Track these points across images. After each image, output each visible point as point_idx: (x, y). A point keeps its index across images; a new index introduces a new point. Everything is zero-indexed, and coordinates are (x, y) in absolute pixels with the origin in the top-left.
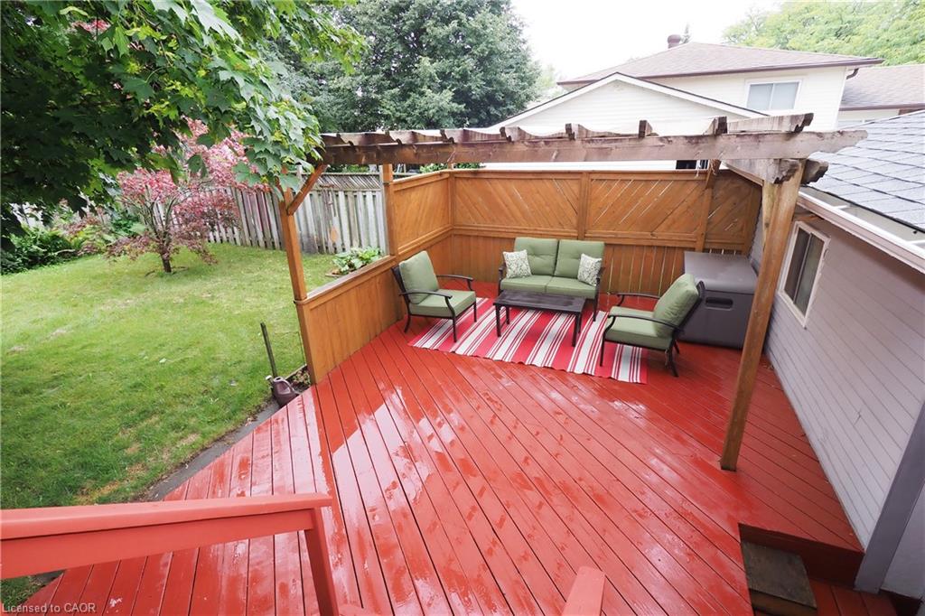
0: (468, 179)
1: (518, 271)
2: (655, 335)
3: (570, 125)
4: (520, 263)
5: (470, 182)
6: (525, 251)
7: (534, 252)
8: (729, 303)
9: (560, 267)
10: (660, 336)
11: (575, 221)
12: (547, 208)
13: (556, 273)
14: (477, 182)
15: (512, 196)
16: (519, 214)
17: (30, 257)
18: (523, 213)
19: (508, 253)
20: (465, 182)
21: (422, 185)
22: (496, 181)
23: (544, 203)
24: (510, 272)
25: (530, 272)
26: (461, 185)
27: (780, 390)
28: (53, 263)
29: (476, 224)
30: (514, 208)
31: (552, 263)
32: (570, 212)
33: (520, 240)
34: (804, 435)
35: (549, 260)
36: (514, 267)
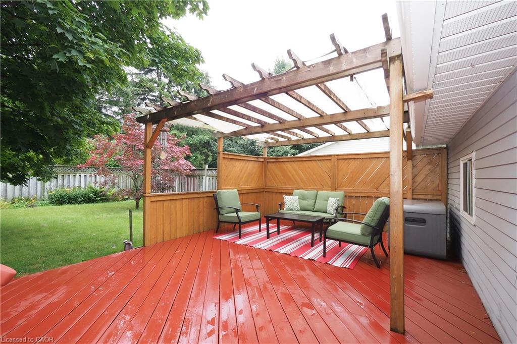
0: (273, 162)
1: (291, 207)
2: (360, 234)
3: (253, 63)
4: (293, 202)
5: (274, 164)
6: (297, 196)
7: (303, 198)
8: (423, 221)
9: (317, 206)
10: (363, 234)
11: (330, 183)
12: (315, 176)
13: (315, 209)
14: (277, 164)
15: (295, 170)
16: (299, 180)
17: (89, 199)
18: (301, 179)
19: (286, 196)
20: (272, 164)
21: (245, 160)
22: (287, 163)
23: (312, 173)
24: (286, 207)
25: (299, 208)
26: (270, 165)
27: (471, 285)
28: (97, 203)
29: (277, 186)
30: (296, 177)
31: (313, 204)
32: (327, 179)
33: (295, 191)
34: (488, 318)
35: (311, 202)
36: (288, 204)
